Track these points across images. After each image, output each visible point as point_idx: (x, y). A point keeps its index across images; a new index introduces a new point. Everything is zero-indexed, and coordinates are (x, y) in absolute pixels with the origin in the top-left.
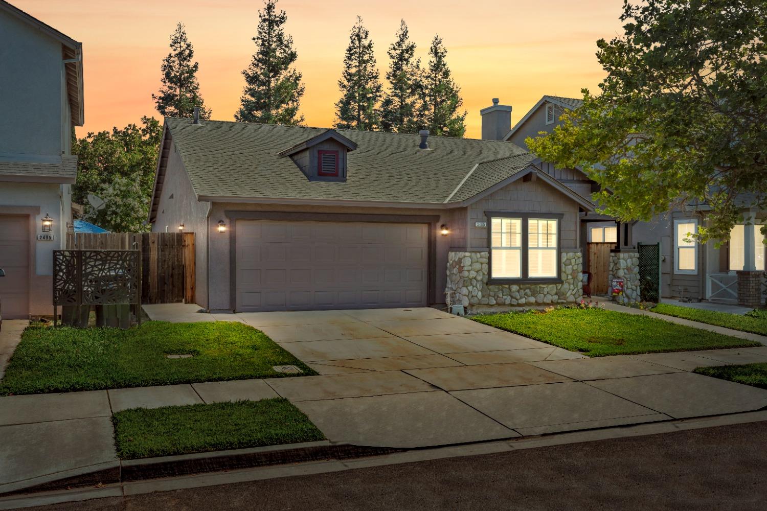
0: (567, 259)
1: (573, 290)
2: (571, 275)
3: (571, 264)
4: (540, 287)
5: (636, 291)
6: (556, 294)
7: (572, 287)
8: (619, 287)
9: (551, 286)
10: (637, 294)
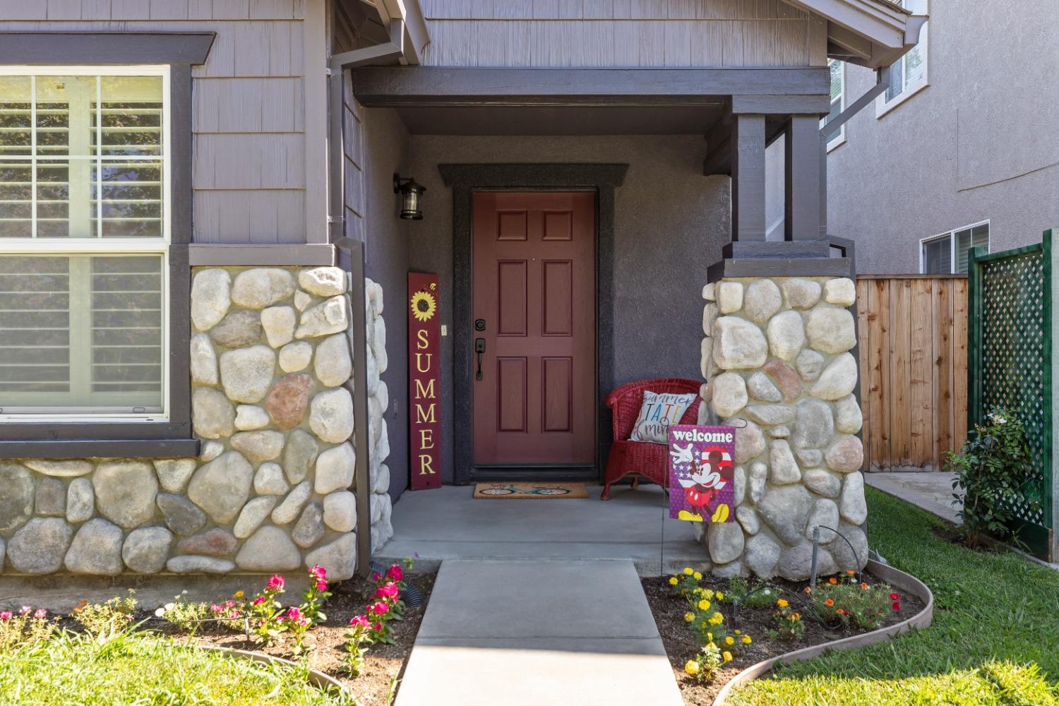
0: (234, 309)
1: (281, 499)
2: (262, 404)
3: (259, 336)
4: (35, 475)
5: (838, 497)
6: (157, 520)
7: (269, 477)
8: (708, 476)
9: (109, 471)
10: (843, 520)
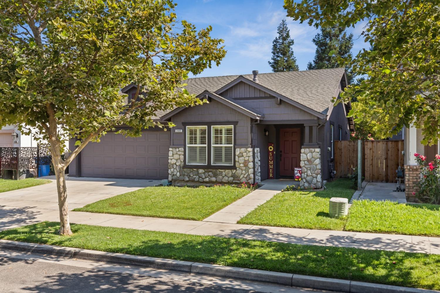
0: (240, 153)
1: (245, 174)
2: (243, 164)
3: (243, 156)
4: (219, 171)
5: (316, 178)
6: (232, 176)
7: (244, 172)
8: (299, 175)
9: (227, 171)
10: (317, 181)
